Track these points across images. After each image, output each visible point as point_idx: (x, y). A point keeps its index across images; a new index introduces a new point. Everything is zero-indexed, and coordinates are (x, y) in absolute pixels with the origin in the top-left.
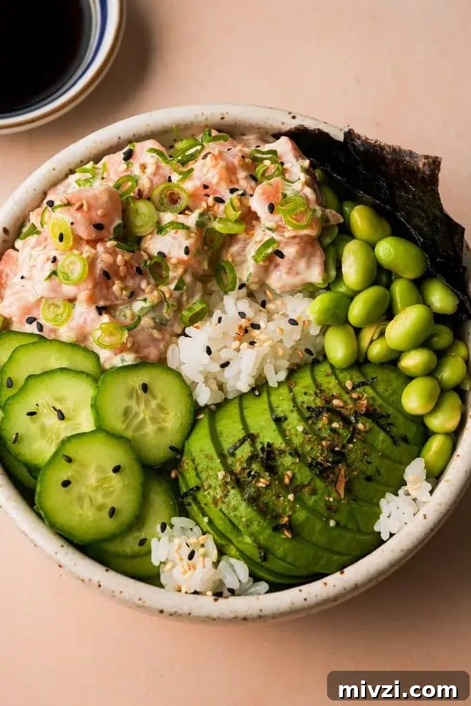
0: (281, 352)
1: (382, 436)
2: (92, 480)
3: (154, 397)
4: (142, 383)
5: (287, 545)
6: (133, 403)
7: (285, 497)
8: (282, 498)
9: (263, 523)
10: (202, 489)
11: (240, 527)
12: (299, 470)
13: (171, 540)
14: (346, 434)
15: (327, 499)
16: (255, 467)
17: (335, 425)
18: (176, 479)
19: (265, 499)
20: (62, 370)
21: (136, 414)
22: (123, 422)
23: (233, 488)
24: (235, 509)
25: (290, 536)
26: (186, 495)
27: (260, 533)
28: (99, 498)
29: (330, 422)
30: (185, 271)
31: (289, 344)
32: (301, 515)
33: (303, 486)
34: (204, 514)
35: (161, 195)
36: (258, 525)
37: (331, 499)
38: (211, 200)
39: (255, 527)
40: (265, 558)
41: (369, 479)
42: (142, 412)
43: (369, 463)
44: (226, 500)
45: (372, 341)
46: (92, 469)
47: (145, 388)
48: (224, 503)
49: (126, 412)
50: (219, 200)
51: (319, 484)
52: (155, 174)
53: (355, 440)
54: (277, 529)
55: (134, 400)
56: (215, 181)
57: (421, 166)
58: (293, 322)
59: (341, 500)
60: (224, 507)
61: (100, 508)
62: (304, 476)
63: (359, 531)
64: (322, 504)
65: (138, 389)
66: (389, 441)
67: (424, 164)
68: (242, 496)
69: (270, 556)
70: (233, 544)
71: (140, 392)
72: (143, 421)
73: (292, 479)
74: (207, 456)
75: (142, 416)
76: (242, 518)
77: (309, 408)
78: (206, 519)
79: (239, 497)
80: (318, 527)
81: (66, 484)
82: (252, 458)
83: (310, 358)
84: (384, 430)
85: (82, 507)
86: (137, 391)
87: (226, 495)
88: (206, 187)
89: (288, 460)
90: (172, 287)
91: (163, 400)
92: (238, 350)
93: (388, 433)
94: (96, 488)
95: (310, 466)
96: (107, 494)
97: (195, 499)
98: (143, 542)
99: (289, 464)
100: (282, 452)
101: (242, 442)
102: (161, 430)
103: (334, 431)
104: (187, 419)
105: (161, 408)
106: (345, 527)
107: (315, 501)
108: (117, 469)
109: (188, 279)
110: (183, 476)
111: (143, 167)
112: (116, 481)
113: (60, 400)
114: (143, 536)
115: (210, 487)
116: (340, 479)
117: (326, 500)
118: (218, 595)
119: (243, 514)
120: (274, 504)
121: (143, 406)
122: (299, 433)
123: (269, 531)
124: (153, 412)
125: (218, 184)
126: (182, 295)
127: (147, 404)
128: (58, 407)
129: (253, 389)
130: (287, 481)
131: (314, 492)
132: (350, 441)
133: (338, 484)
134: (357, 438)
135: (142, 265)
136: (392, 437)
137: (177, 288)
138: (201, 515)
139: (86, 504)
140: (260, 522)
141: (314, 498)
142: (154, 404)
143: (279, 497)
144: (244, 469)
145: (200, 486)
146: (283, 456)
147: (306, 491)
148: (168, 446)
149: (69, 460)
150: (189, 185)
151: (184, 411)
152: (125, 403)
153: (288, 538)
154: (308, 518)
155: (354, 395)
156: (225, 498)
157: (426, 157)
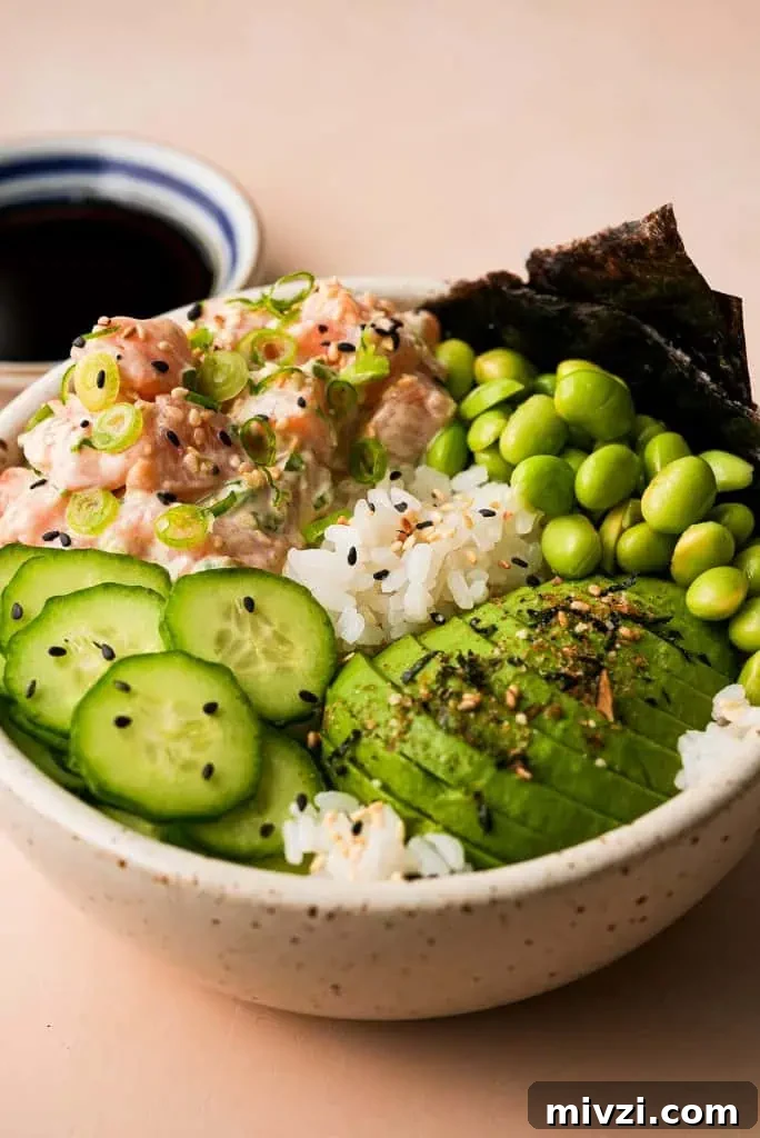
0: (471, 556)
1: (663, 647)
2: (170, 722)
3: (268, 622)
4: (242, 598)
5: (526, 792)
6: (232, 626)
7: (512, 721)
8: (506, 723)
9: (477, 757)
10: (364, 733)
11: (440, 773)
12: (530, 682)
13: (318, 820)
14: (599, 638)
15: (585, 723)
16: (453, 684)
17: (580, 627)
18: (318, 744)
19: (475, 728)
20: (107, 586)
21: (238, 645)
22: (217, 652)
23: (418, 714)
24: (426, 746)
25: (527, 775)
26: (337, 754)
27: (477, 775)
28: (185, 751)
29: (571, 625)
30: (301, 447)
31: (485, 546)
32: (544, 748)
33: (540, 710)
34: (371, 778)
35: (253, 349)
36: (471, 763)
37: (592, 723)
38: (332, 350)
39: (465, 769)
40: (488, 824)
41: (651, 702)
42: (249, 640)
43: (648, 681)
44: (408, 736)
45: (622, 531)
46: (168, 706)
47: (250, 604)
48: (404, 741)
49: (221, 639)
50: (347, 348)
51: (568, 702)
52: (240, 326)
53: (618, 646)
54: (504, 763)
55: (233, 621)
56: (335, 316)
57: (648, 235)
58: (488, 514)
59: (610, 724)
60: (407, 749)
61: (187, 766)
62: (539, 692)
63: (649, 786)
64: (577, 733)
65: (238, 605)
66: (677, 656)
67: (651, 229)
68: (436, 723)
69: (497, 817)
70: (429, 817)
71: (242, 610)
72: (252, 654)
73: (520, 698)
74: (367, 688)
75: (247, 647)
76: (438, 757)
77: (531, 612)
78: (376, 783)
79: (431, 726)
80: (575, 768)
81: (122, 722)
82: (446, 674)
83: (524, 573)
84: (667, 640)
85: (153, 759)
86: (237, 611)
87: (408, 727)
88: (323, 329)
89: (507, 672)
90: (282, 466)
91: (282, 626)
92: (400, 552)
93: (672, 643)
94: (178, 737)
95: (548, 678)
96: (197, 747)
97: (353, 760)
98: (267, 831)
99: (510, 677)
100: (495, 663)
101: (426, 660)
102: (284, 671)
103: (580, 637)
104: (326, 661)
105: (282, 640)
106: (623, 773)
107: (565, 730)
108: (211, 709)
109: (307, 456)
110: (327, 737)
111: (220, 320)
112: (211, 728)
113: (104, 633)
114: (268, 821)
115: (378, 725)
116: (602, 690)
117: (583, 726)
118: (412, 877)
119: (442, 750)
120: (493, 734)
121: (248, 634)
122: (520, 642)
123: (489, 772)
124: (266, 641)
125: (342, 320)
126: (298, 479)
127: (256, 629)
128: (101, 642)
129: (434, 616)
130: (510, 700)
131: (560, 715)
132: (610, 647)
133: (601, 699)
134: (621, 644)
135: (230, 432)
136: (682, 650)
137: (290, 467)
138: (366, 780)
139: (161, 756)
140: (471, 758)
141: (561, 725)
142: (267, 630)
143: (499, 722)
144: (433, 692)
145: (359, 728)
146: (497, 668)
147: (546, 715)
148: (297, 691)
149: (126, 688)
150: (296, 330)
151: (319, 645)
152: (217, 624)
153: (524, 780)
154: (555, 753)
155: (605, 600)
156: (405, 733)
157: (650, 218)
